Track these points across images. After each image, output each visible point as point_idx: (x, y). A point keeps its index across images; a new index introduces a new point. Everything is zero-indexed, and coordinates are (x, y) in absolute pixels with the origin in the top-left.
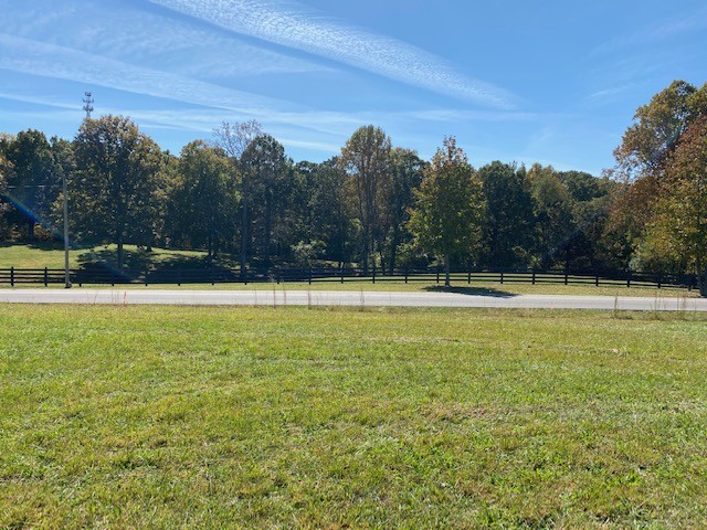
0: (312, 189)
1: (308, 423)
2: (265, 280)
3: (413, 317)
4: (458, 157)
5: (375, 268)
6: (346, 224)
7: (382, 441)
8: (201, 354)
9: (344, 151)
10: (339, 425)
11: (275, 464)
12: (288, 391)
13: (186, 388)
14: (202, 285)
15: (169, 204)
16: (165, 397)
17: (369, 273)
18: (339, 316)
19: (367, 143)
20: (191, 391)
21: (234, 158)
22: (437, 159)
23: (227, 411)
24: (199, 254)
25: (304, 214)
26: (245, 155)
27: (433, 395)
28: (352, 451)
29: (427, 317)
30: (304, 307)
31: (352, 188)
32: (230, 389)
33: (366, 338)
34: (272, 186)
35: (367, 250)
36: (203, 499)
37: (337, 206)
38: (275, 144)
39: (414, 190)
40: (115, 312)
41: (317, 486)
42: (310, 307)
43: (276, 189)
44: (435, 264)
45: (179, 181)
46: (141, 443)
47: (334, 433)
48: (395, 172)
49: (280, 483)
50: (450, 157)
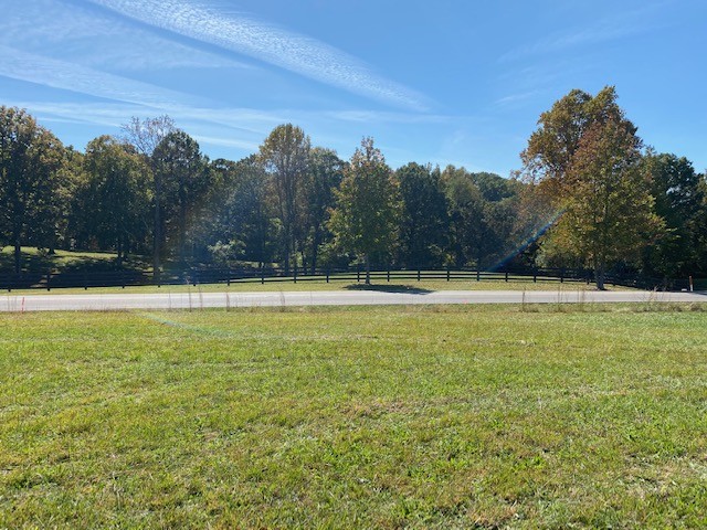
0: (230, 188)
1: (225, 427)
2: (180, 282)
3: (333, 316)
4: (376, 158)
5: (296, 267)
6: (266, 224)
7: (302, 441)
8: (109, 361)
9: (263, 149)
10: (257, 427)
11: (189, 471)
12: (204, 395)
13: (92, 398)
14: (111, 289)
15: (74, 203)
16: (69, 409)
17: (290, 273)
18: (259, 317)
20: (98, 401)
21: (145, 155)
22: (356, 159)
23: (137, 420)
24: (108, 256)
25: (222, 214)
26: (157, 152)
27: (352, 392)
28: (271, 453)
29: (347, 316)
30: (222, 309)
31: (271, 187)
32: (141, 398)
33: (286, 337)
34: (187, 184)
35: (288, 250)
36: (110, 515)
37: (257, 205)
38: (189, 141)
39: (334, 190)
40: (10, 319)
41: (234, 492)
42: (229, 309)
43: (190, 187)
44: (356, 262)
45: (84, 179)
46: (40, 459)
47: (252, 436)
48: (315, 172)
49: (194, 491)
50: (369, 157)
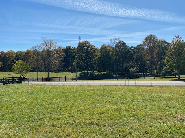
0: (135, 53)
1: (137, 117)
2: (122, 78)
3: (168, 88)
4: (180, 40)
5: (154, 74)
6: (145, 62)
7: (160, 124)
8: (107, 97)
9: (143, 42)
10: (146, 119)
11: (129, 128)
12: (131, 108)
13: (104, 106)
14: (106, 80)
15: (98, 60)
16: (99, 108)
17: (152, 76)
18: (144, 88)
19: (150, 39)
20: (105, 107)
21: (113, 48)
22: (173, 42)
23: (115, 112)
24: (105, 72)
25: (132, 61)
26: (116, 46)
27: (176, 112)
28: (151, 126)
29: (173, 89)
30: (134, 86)
31: (146, 52)
32: (115, 107)
33: (153, 94)
34: (123, 54)
35: (152, 69)
36: (110, 135)
37: (142, 57)
38: (124, 43)
39: (166, 51)
40: (87, 86)
41: (141, 135)
42: (135, 86)
43: (124, 54)
44: (174, 73)
45: (100, 55)
46: (94, 119)
47: (145, 121)
48: (159, 47)
49: (130, 133)
50: (177, 40)
